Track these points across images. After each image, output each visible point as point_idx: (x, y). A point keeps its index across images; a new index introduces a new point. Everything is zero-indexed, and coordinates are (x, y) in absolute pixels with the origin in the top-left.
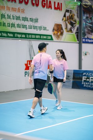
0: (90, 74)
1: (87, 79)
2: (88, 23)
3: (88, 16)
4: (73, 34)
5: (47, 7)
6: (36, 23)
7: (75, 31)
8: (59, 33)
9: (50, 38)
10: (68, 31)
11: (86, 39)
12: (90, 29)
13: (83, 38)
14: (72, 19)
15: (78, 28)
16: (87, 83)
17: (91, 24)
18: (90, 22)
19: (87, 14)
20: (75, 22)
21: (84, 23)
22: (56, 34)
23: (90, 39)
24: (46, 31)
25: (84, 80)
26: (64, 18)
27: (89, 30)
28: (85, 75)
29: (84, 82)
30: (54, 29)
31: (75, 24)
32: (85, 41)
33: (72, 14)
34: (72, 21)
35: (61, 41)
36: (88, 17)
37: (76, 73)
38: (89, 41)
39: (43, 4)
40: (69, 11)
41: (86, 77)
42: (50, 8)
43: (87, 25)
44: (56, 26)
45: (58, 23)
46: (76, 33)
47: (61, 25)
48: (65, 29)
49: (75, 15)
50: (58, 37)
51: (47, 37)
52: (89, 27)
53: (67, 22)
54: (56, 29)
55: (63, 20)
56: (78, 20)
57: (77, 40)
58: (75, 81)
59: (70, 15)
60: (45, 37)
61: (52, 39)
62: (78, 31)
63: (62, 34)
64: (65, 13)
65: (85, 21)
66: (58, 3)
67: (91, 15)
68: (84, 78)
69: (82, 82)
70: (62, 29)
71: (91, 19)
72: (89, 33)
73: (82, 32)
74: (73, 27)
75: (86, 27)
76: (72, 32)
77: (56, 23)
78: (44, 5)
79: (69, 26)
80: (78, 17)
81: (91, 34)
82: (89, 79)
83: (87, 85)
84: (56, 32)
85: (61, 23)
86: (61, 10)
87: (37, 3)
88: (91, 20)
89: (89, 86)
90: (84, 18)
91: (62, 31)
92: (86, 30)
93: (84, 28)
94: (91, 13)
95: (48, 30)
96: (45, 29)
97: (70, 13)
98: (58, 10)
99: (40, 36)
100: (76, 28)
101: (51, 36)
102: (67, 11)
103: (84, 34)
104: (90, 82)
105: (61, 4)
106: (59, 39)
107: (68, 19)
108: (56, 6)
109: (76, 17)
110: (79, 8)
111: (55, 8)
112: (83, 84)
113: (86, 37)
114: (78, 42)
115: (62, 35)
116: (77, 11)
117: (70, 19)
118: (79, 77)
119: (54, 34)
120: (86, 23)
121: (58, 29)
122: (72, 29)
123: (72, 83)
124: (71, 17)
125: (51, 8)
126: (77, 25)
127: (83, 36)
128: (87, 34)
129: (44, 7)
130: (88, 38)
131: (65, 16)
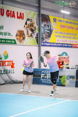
0: (47, 72)
1: (44, 76)
2: (46, 29)
3: (46, 23)
4: (33, 39)
5: (11, 16)
6: (2, 29)
7: (35, 36)
8: (21, 38)
9: (14, 42)
10: (29, 37)
11: (44, 43)
12: (48, 35)
13: (42, 42)
14: (33, 26)
15: (37, 34)
16: (44, 80)
17: (49, 31)
18: (48, 29)
19: (45, 22)
20: (35, 29)
21: (42, 30)
22: (19, 39)
23: (48, 43)
24: (10, 36)
25: (42, 77)
26: (26, 26)
27: (46, 35)
28: (43, 73)
29: (42, 79)
30: (17, 35)
31: (35, 31)
32: (43, 44)
33: (32, 22)
34: (32, 28)
35: (24, 45)
36: (46, 25)
37: (36, 71)
38: (47, 44)
39: (8, 13)
40: (30, 20)
41: (44, 75)
42: (13, 17)
43: (45, 31)
44: (19, 32)
45: (20, 30)
46: (36, 38)
47: (23, 31)
48: (27, 34)
49: (34, 23)
50: (21, 41)
51: (11, 42)
52: (47, 33)
53: (28, 29)
54: (19, 35)
55: (24, 27)
56: (37, 27)
57: (37, 43)
58: (35, 78)
59: (31, 23)
60: (9, 41)
61: (15, 43)
62: (37, 36)
63: (24, 38)
64: (26, 21)
65: (43, 28)
66: (21, 13)
67: (48, 23)
68: (42, 75)
69: (41, 79)
70: (24, 34)
71: (48, 26)
72: (47, 38)
73: (41, 37)
74: (33, 33)
75: (44, 33)
76: (32, 37)
77: (19, 30)
78: (8, 15)
79: (30, 32)
80: (37, 25)
81: (49, 39)
82: (46, 76)
83: (45, 81)
84: (19, 37)
85: (23, 30)
86: (23, 19)
87: (2, 13)
88: (48, 28)
89: (47, 82)
90: (43, 25)
91: (24, 36)
92: (44, 36)
93: (42, 34)
94: (48, 21)
95: (12, 36)
96: (9, 34)
97: (31, 21)
98: (21, 19)
99: (5, 41)
100: (36, 34)
101: (15, 40)
102: (28, 20)
103: (43, 39)
104: (47, 78)
105: (23, 14)
106: (21, 43)
107: (29, 26)
108: (19, 16)
109: (35, 25)
110: (38, 17)
111: (18, 17)
112: (42, 81)
113: (44, 41)
114: (38, 45)
115: (24, 40)
116: (36, 20)
117: (31, 26)
118: (38, 75)
119: (17, 39)
120: (44, 29)
121: (21, 34)
122: (33, 35)
123: (32, 79)
124: (32, 25)
125: (15, 17)
126: (37, 32)
127: (42, 41)
128: (45, 38)
129: (8, 16)
130: (46, 42)
131: (26, 24)
